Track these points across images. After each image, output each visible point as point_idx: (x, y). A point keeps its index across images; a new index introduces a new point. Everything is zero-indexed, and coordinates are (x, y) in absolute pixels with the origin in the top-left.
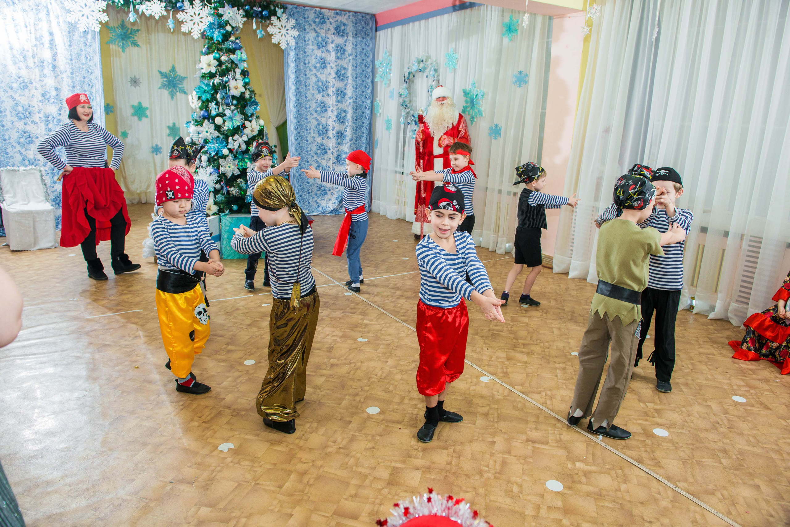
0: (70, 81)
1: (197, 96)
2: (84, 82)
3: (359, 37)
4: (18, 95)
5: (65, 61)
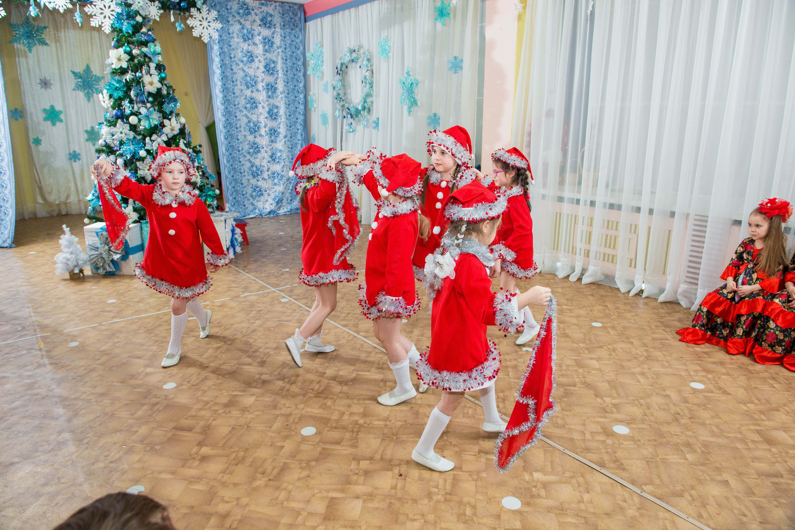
1: (108, 94)
3: (287, 28)
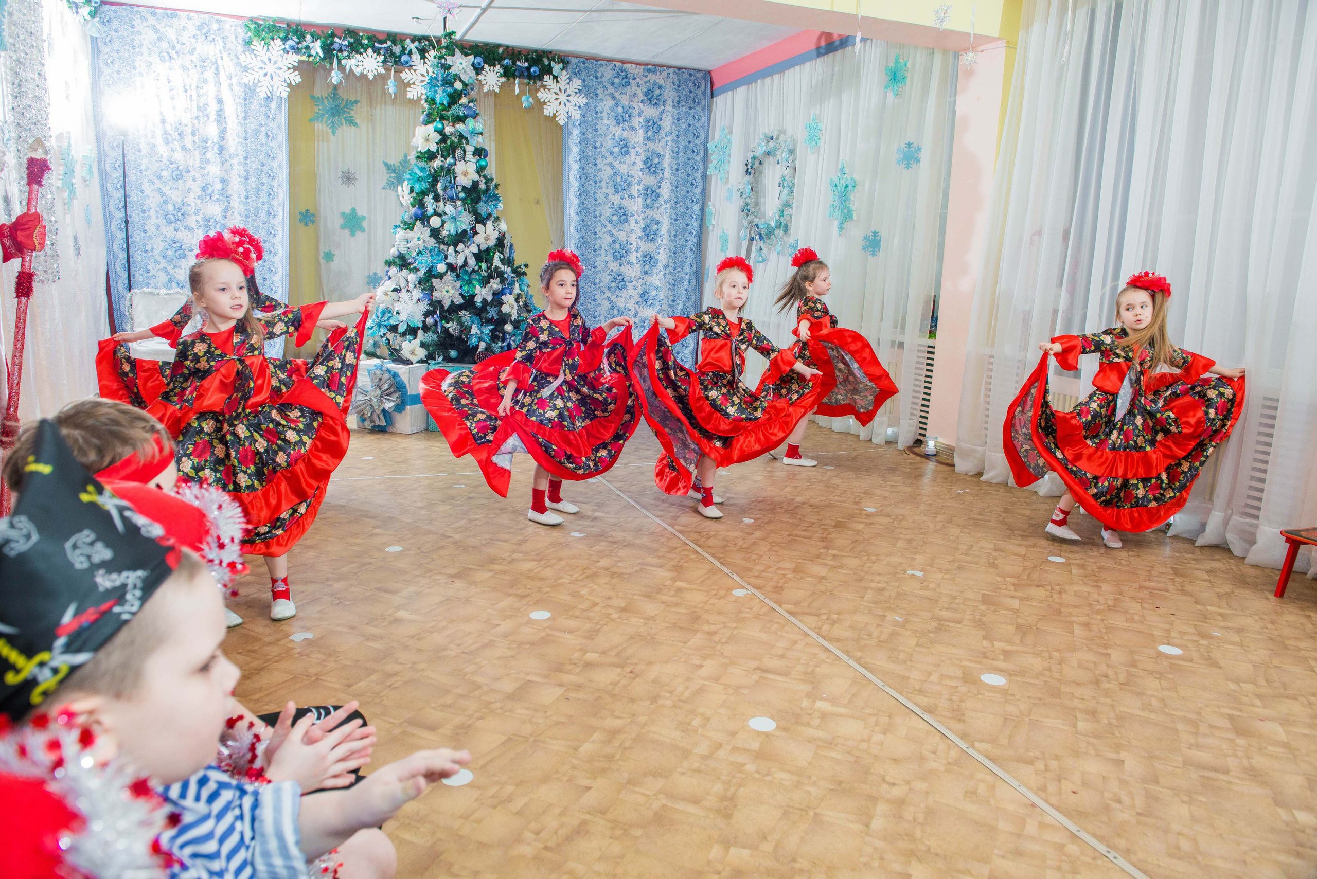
0: (241, 167)
1: (409, 187)
2: (262, 171)
3: (683, 106)
4: (168, 187)
5: (237, 140)
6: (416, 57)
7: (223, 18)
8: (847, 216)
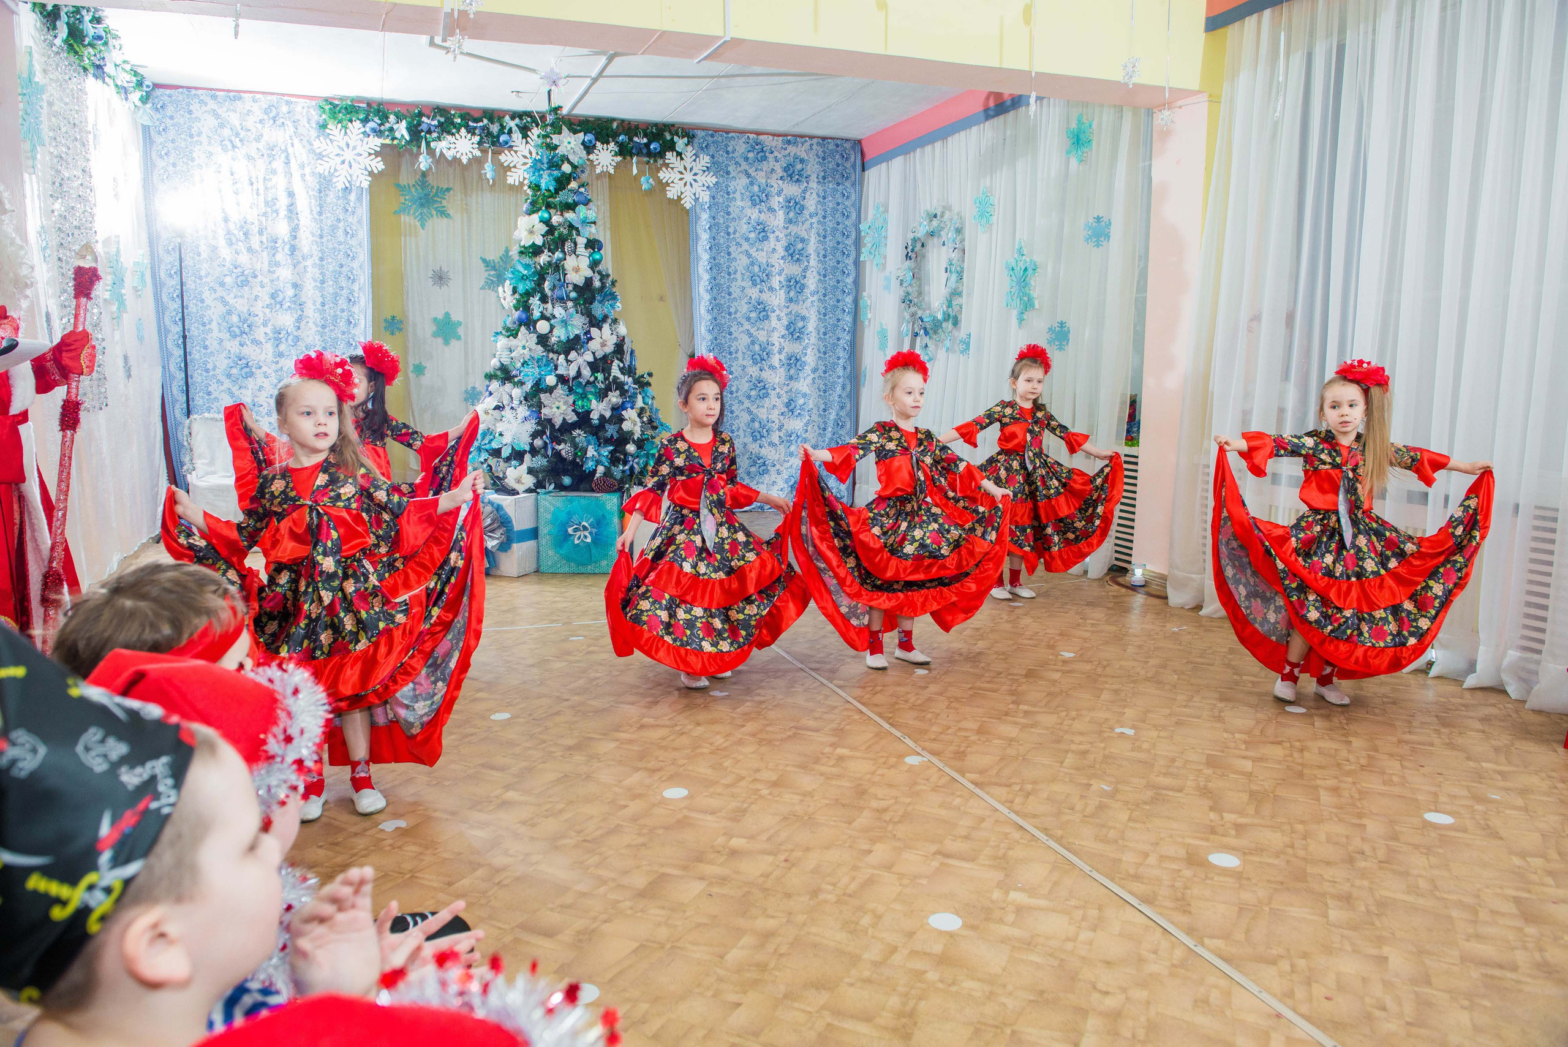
0: (317, 271)
1: (511, 287)
2: (340, 273)
3: (829, 182)
4: (232, 295)
5: (311, 238)
6: (517, 136)
7: (293, 99)
8: (1027, 305)
